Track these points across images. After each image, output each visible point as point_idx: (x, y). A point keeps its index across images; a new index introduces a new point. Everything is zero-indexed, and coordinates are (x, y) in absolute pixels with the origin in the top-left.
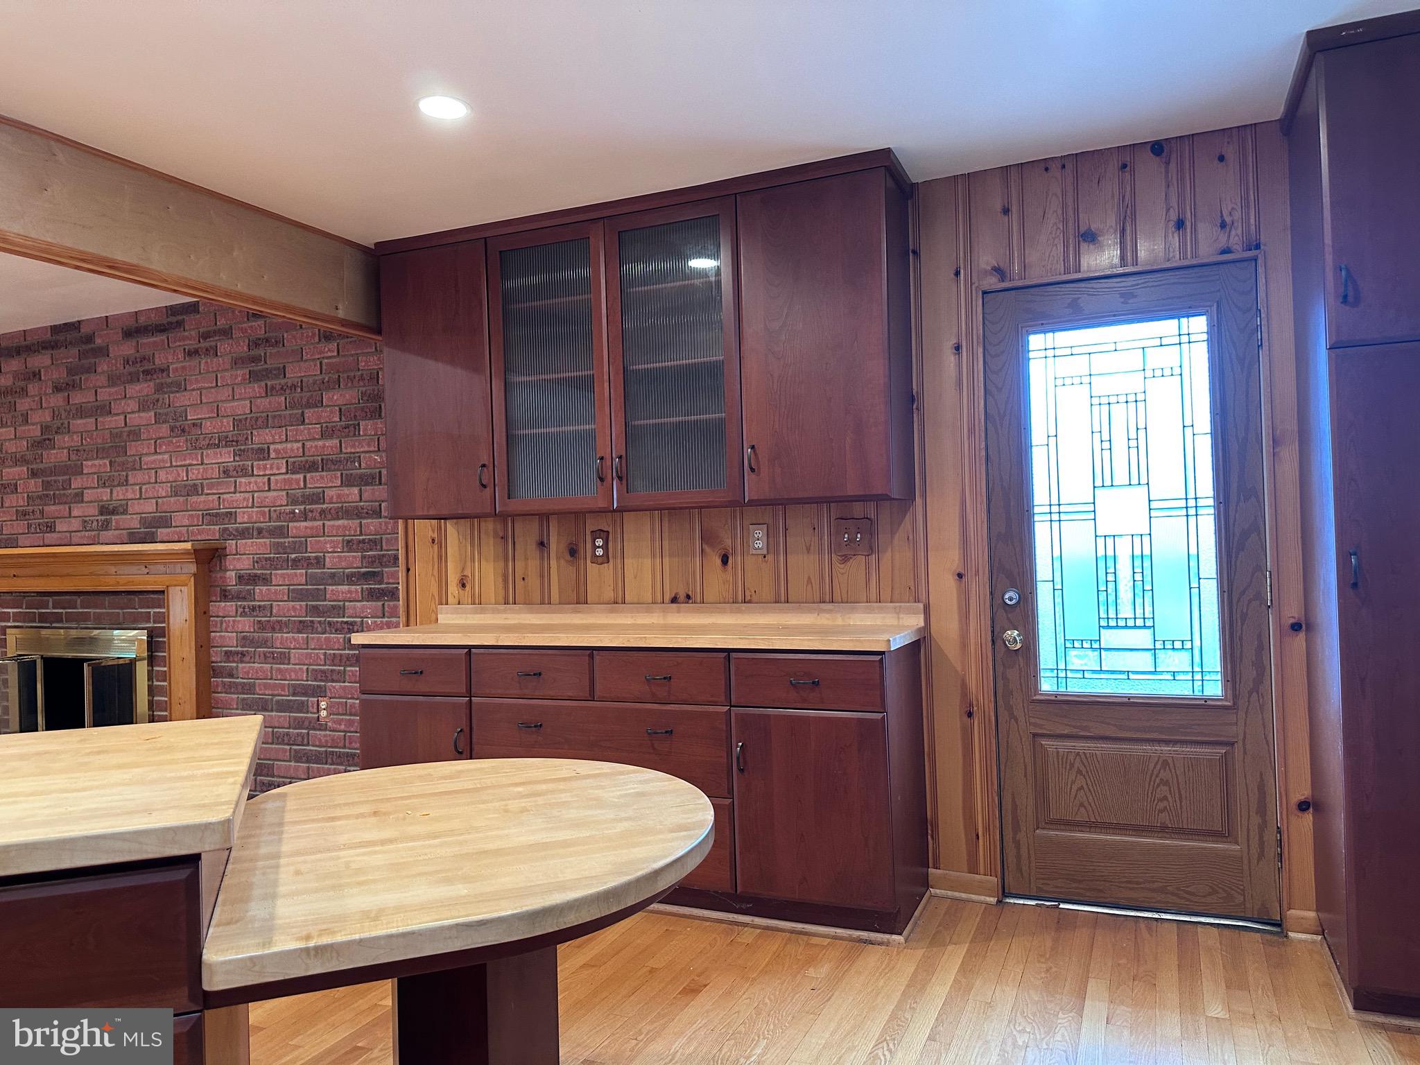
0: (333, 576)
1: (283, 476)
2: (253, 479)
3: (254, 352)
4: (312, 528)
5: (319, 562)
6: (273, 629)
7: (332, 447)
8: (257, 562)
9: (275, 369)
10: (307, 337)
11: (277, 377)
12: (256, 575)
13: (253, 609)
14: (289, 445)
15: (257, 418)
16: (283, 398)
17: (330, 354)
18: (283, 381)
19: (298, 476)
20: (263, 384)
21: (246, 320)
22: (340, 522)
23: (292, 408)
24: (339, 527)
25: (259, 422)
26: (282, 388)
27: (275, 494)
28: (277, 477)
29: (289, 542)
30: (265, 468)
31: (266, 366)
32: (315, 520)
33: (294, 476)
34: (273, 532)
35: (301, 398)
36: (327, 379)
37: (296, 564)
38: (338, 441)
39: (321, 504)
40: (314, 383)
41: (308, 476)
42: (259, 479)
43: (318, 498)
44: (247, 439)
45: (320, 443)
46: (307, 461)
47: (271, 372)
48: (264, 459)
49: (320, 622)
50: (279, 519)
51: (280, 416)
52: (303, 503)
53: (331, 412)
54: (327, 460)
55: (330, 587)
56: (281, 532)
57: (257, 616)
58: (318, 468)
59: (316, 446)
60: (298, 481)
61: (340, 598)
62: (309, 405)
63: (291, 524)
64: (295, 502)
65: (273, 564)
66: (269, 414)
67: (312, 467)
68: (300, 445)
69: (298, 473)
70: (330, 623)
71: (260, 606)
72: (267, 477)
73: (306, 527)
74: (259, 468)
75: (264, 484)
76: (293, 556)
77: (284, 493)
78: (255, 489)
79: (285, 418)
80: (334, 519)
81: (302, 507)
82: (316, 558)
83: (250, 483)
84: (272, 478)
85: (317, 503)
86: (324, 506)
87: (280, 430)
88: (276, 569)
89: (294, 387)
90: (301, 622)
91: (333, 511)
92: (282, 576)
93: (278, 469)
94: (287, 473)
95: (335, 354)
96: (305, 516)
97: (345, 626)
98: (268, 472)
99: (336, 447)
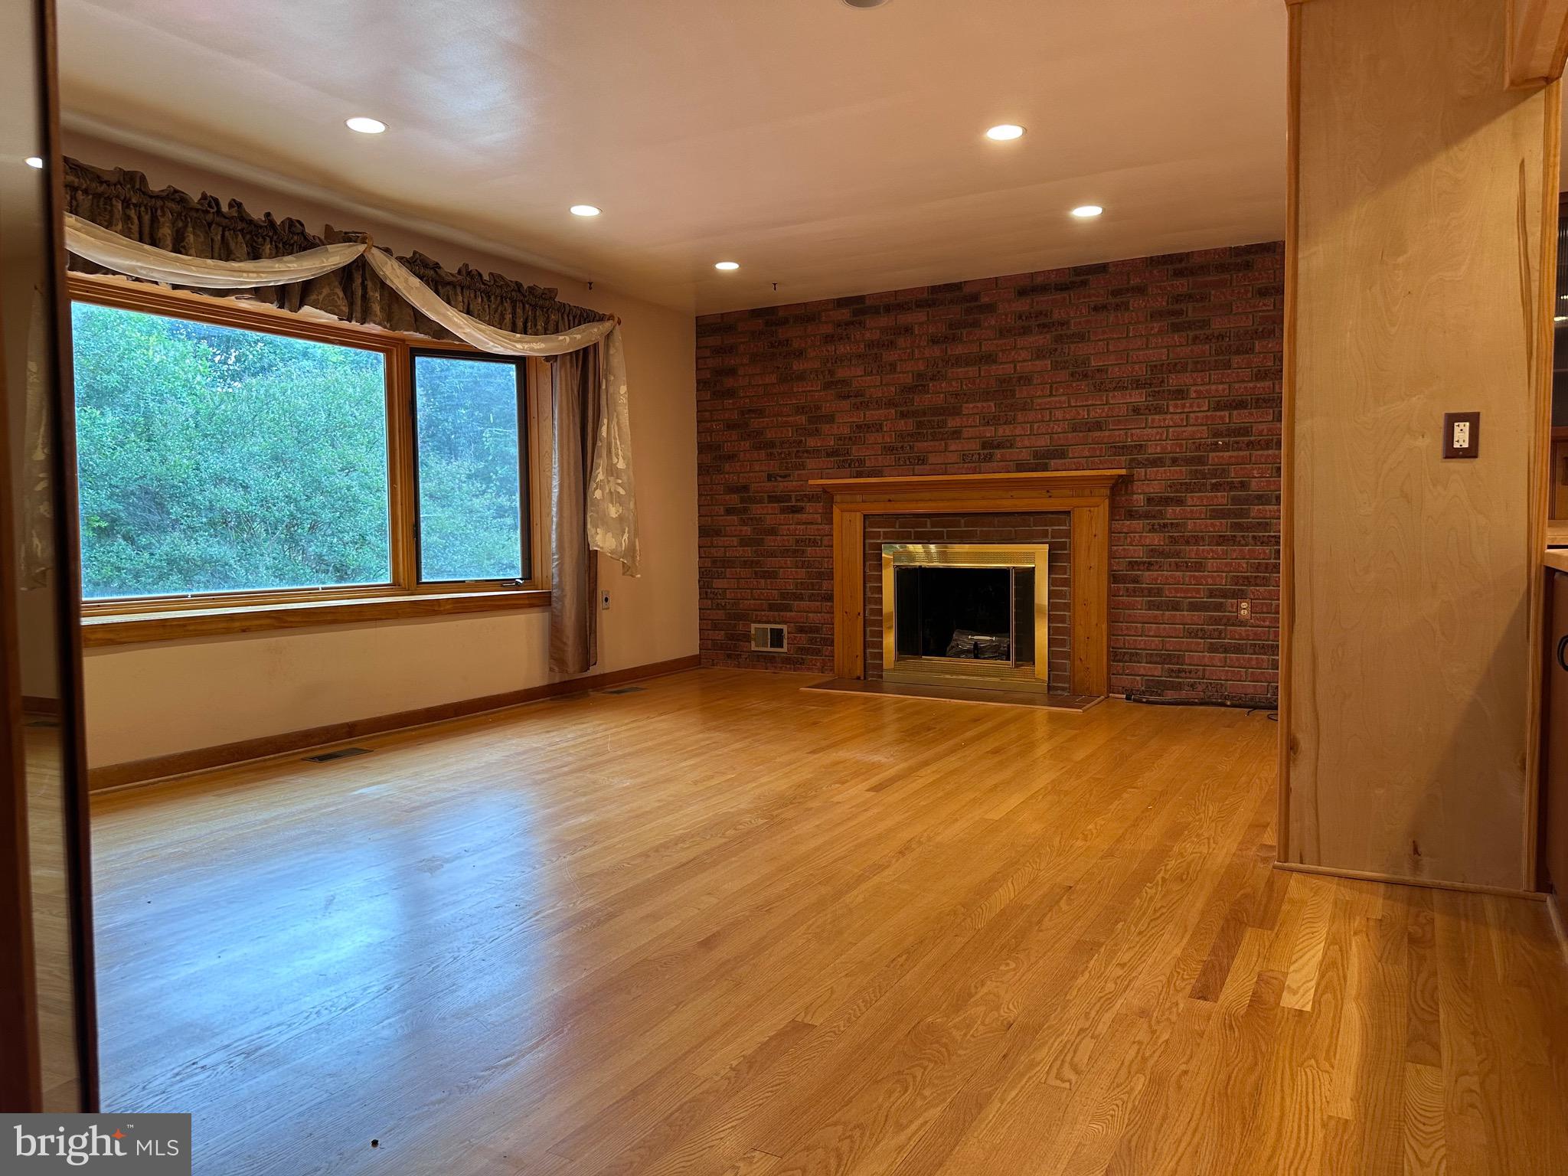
0: (1259, 497)
1: (1205, 414)
2: (1169, 416)
3: (1177, 307)
4: (1237, 457)
5: (1243, 485)
6: (1188, 543)
7: (1264, 388)
8: (1171, 487)
9: (1199, 321)
10: (1239, 293)
11: (1201, 328)
12: (1168, 498)
13: (1165, 525)
14: (1213, 387)
15: (1176, 364)
16: (1207, 347)
17: (1264, 308)
18: (1208, 332)
19: (1222, 413)
20: (1184, 334)
21: (1165, 278)
22: (1270, 452)
23: (1218, 354)
24: (1268, 456)
25: (1179, 367)
26: (1207, 338)
27: (1194, 428)
28: (1199, 414)
29: (1209, 469)
30: (1184, 406)
31: (1187, 319)
32: (1241, 450)
33: (1218, 413)
34: (1189, 461)
35: (1230, 346)
36: (1260, 330)
37: (1216, 487)
38: (1271, 382)
39: (1248, 436)
40: (1246, 333)
41: (1235, 412)
42: (1177, 417)
43: (1245, 431)
44: (1163, 381)
45: (1251, 385)
46: (1234, 401)
47: (1194, 324)
48: (1183, 399)
49: (1243, 536)
50: (1198, 449)
51: (1204, 362)
52: (1229, 435)
53: (1265, 358)
54: (1258, 399)
55: (1256, 507)
56: (1200, 461)
57: (1169, 532)
58: (1247, 405)
59: (1246, 388)
60: (1222, 418)
61: (1268, 516)
62: (1238, 352)
63: (1211, 454)
64: (1217, 434)
65: (1189, 488)
66: (1190, 360)
67: (1241, 405)
68: (1226, 386)
69: (1223, 410)
70: (1254, 537)
71: (1172, 524)
72: (1184, 416)
73: (1230, 457)
74: (1176, 406)
75: (1182, 420)
76: (1214, 481)
77: (1205, 428)
78: (1171, 423)
79: (1209, 363)
80: (1262, 449)
81: (1227, 440)
82: (1241, 482)
83: (1165, 420)
84: (1191, 415)
85: (1243, 435)
86: (1252, 438)
87: (1203, 373)
88: (1192, 492)
89: (1221, 337)
90: (1221, 536)
91: (1262, 442)
92: (1199, 498)
93: (1199, 407)
94: (1208, 411)
95: (1272, 308)
96: (1226, 447)
97: (1273, 539)
98: (1186, 410)
99: (1269, 388)
